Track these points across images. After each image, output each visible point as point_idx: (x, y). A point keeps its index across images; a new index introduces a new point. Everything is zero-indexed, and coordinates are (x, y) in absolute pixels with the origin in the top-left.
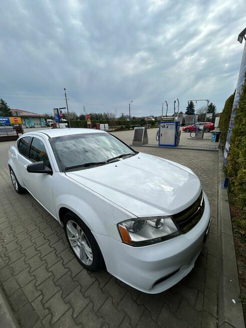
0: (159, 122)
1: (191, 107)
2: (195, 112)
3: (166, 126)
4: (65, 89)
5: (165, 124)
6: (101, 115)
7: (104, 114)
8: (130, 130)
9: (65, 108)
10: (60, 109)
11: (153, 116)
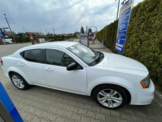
0: (70, 37)
1: (82, 29)
2: (84, 32)
3: (83, 39)
4: (5, 15)
5: (83, 38)
6: (34, 33)
7: (36, 33)
8: (57, 41)
9: (8, 28)
10: (3, 29)
11: (65, 34)
